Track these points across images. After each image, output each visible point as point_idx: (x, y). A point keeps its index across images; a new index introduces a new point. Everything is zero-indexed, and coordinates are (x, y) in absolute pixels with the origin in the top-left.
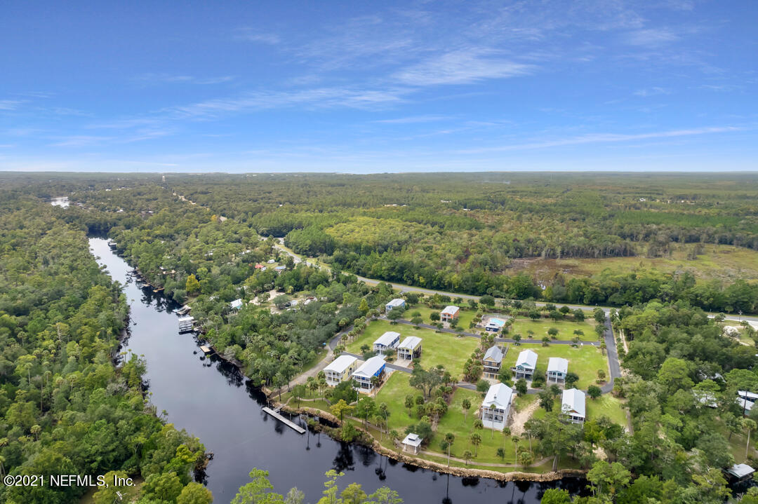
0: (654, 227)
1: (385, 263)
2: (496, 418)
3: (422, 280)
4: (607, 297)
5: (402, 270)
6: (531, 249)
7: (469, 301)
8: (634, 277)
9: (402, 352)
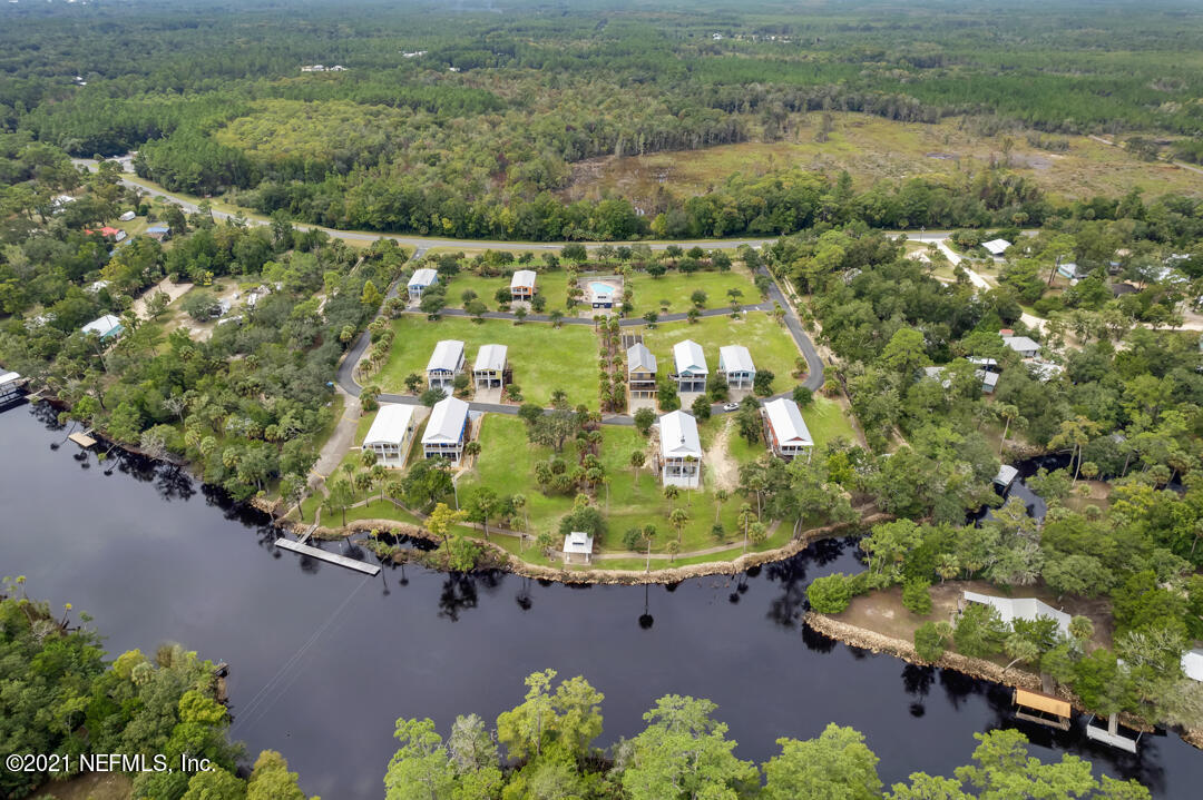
0: (759, 88)
1: (371, 198)
2: (684, 471)
3: (447, 224)
4: (747, 223)
5: (405, 209)
6: (596, 143)
7: (544, 256)
8: (779, 185)
9: (482, 377)
